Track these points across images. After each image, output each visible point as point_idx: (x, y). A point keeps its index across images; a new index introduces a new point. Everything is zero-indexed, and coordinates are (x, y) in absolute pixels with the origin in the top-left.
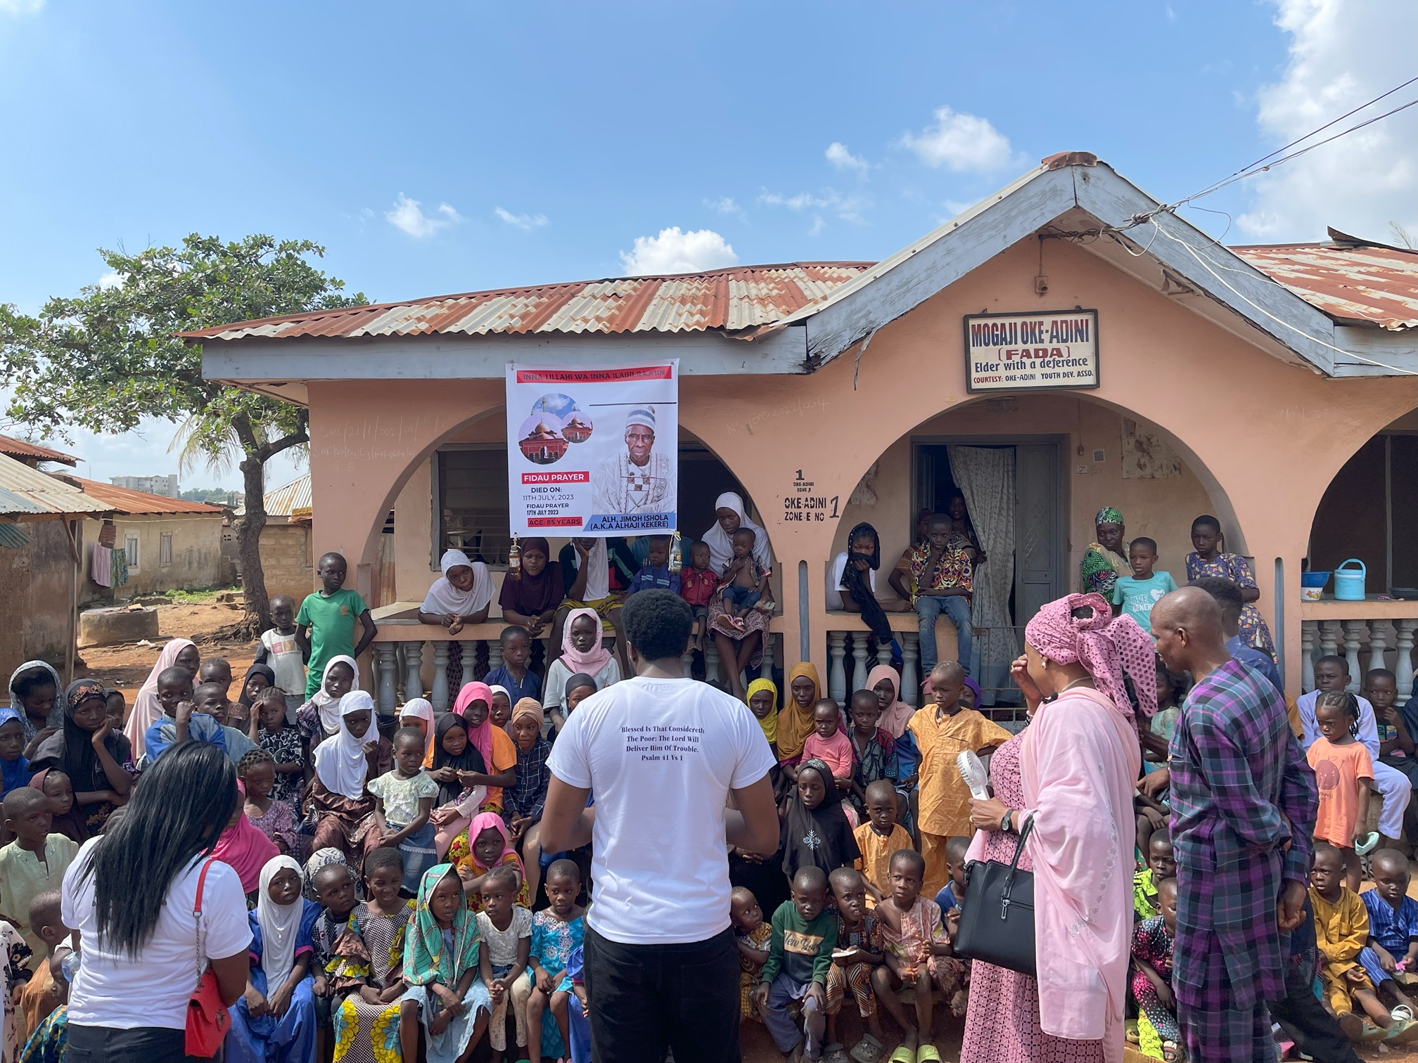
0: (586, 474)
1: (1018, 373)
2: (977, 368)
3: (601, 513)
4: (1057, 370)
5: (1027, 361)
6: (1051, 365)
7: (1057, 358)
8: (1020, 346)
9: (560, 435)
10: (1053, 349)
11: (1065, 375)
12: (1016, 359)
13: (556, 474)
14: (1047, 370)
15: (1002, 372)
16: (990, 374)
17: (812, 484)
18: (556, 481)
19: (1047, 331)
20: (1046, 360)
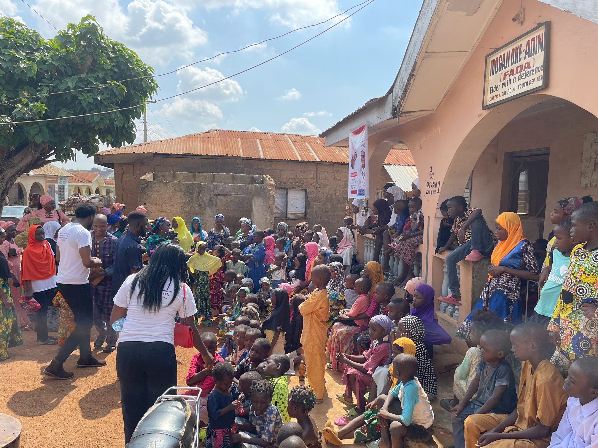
1: (507, 88)
2: (491, 90)
4: (528, 79)
5: (512, 78)
6: (524, 77)
7: (527, 70)
8: (511, 67)
10: (526, 64)
11: (531, 82)
12: (507, 78)
14: (522, 81)
15: (501, 90)
16: (496, 93)
17: (434, 174)
19: (524, 51)
20: (522, 73)
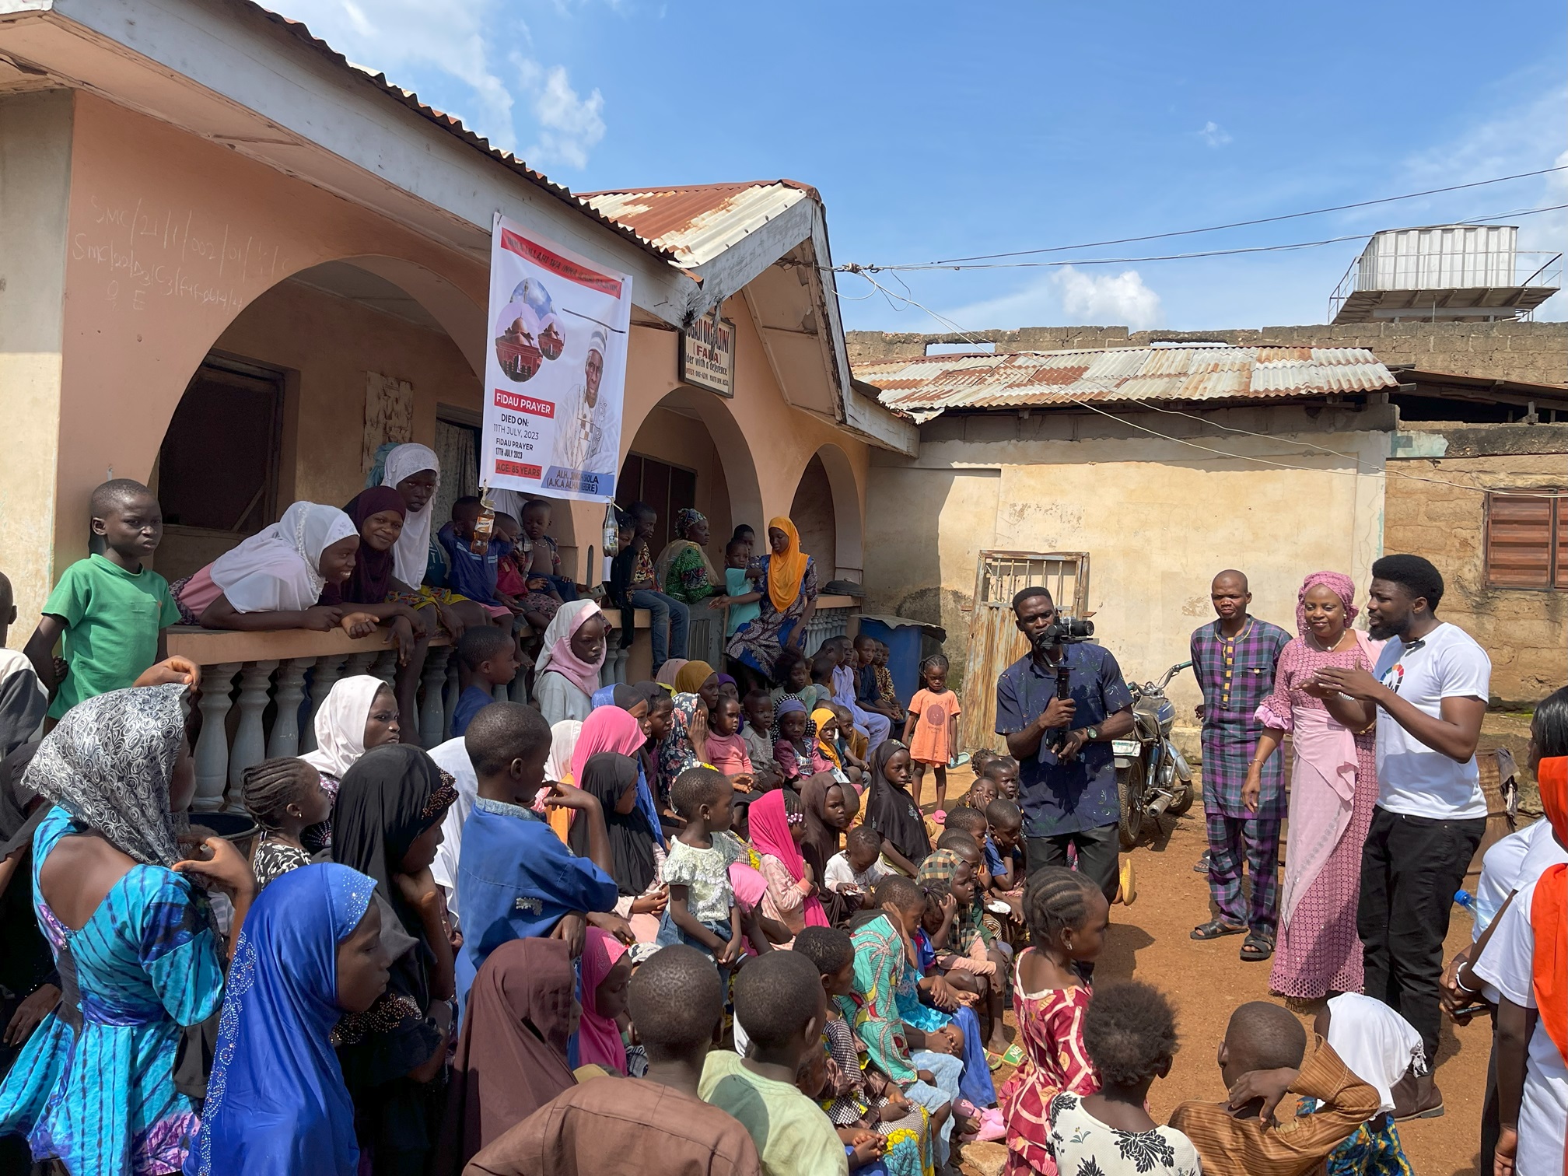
0: (552, 405)
1: (700, 369)
3: (558, 465)
4: (717, 374)
5: (705, 361)
6: (714, 369)
7: (716, 363)
8: (703, 344)
9: (535, 343)
11: (718, 380)
13: (527, 398)
14: (712, 373)
15: (694, 367)
16: (691, 366)
18: (524, 410)
20: (712, 363)
